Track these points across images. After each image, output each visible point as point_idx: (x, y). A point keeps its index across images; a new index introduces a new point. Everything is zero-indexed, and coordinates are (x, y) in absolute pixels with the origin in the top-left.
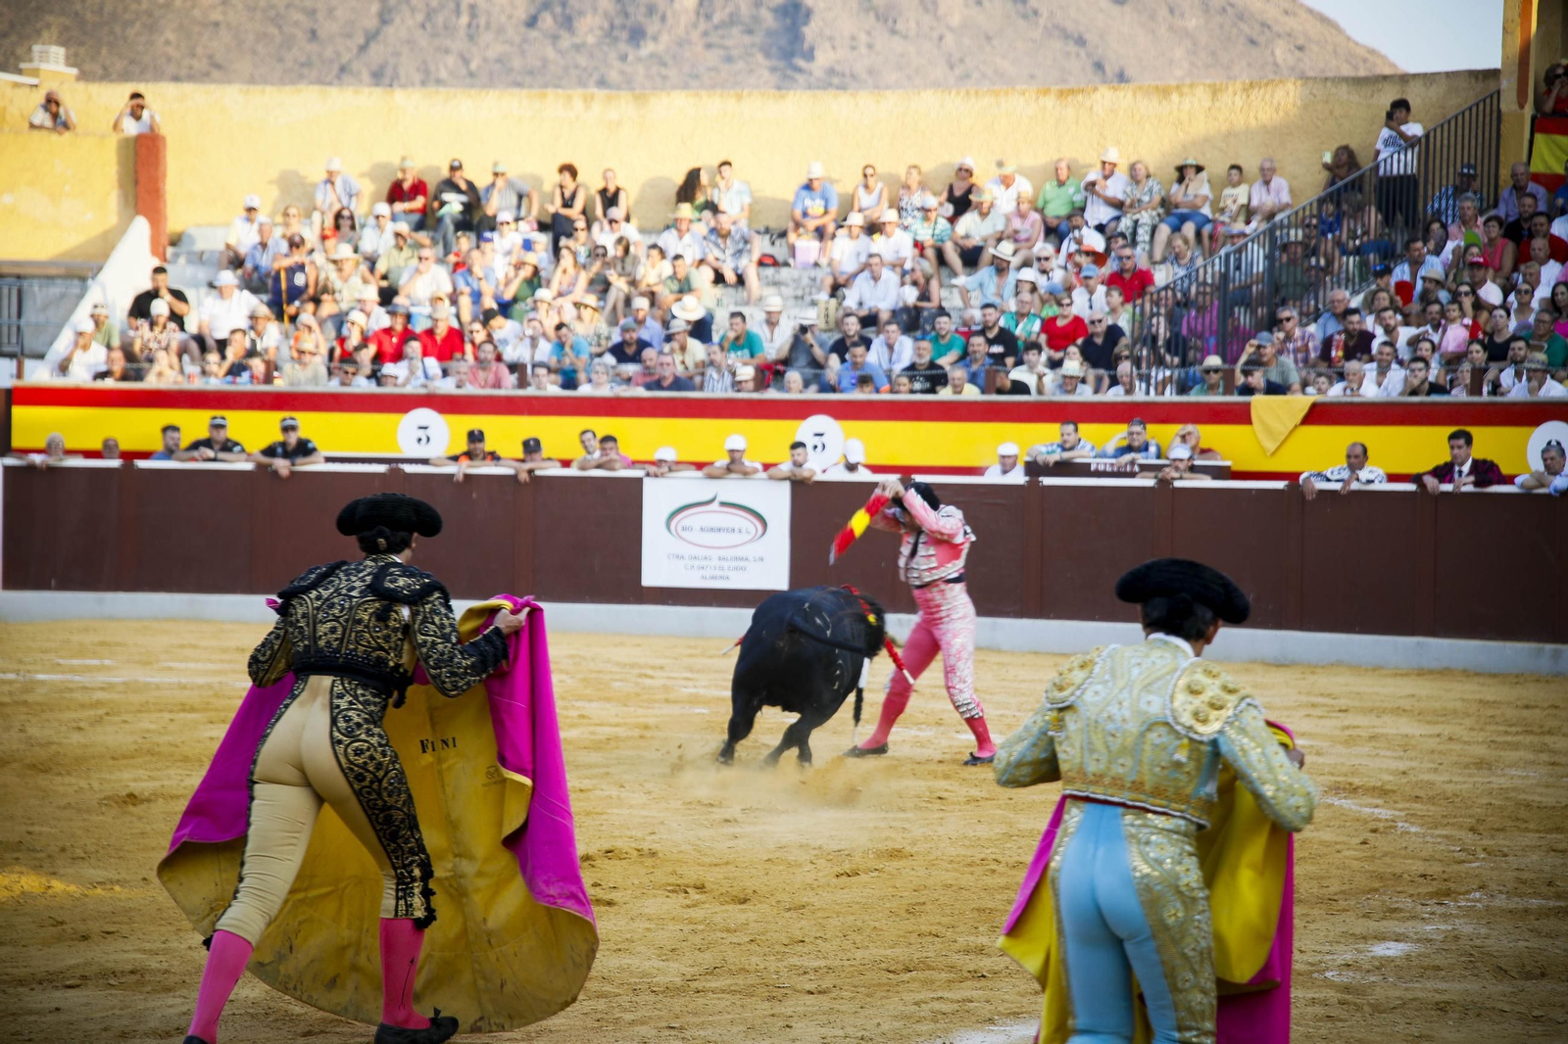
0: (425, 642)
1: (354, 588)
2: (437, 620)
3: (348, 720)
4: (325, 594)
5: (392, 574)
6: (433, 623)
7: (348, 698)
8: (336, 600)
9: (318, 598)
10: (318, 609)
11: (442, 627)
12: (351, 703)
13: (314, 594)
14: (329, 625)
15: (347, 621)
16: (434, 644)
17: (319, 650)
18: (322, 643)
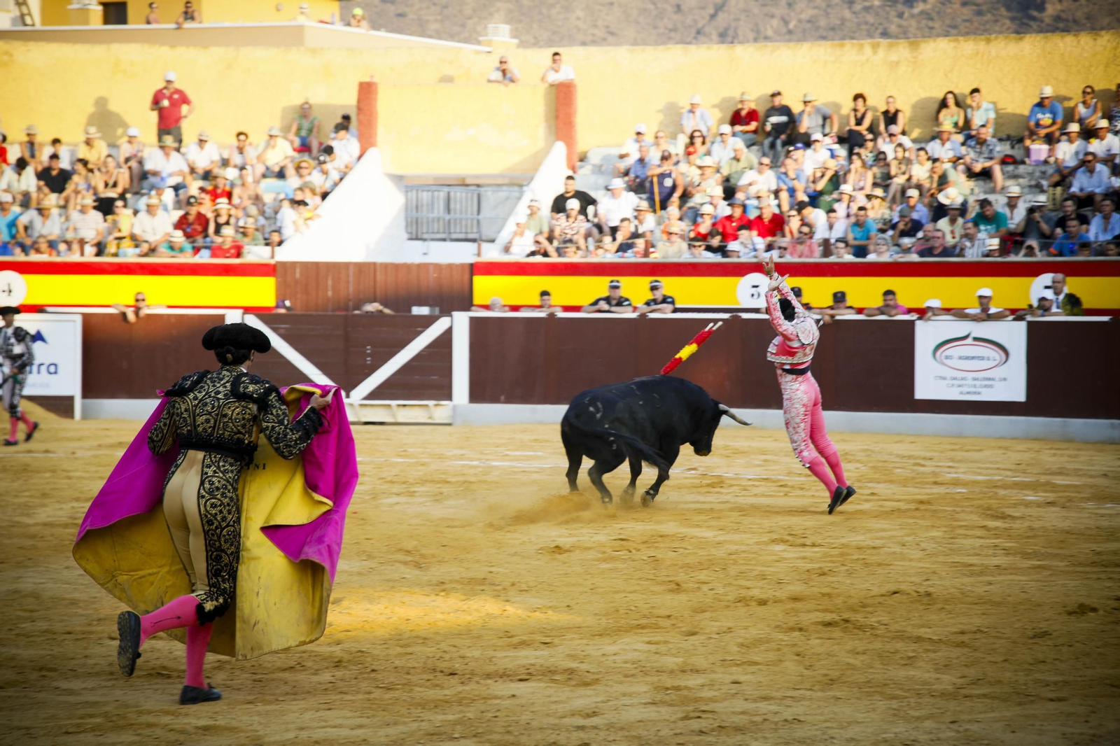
0: (267, 427)
1: (219, 393)
2: (274, 412)
3: (211, 483)
4: (200, 396)
5: (244, 382)
6: (272, 414)
7: (213, 468)
8: (208, 400)
9: (195, 398)
10: (196, 406)
11: (278, 416)
12: (215, 472)
13: (192, 396)
14: (204, 417)
15: (217, 415)
16: (273, 428)
17: (198, 434)
18: (200, 429)
